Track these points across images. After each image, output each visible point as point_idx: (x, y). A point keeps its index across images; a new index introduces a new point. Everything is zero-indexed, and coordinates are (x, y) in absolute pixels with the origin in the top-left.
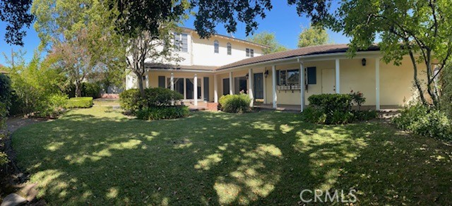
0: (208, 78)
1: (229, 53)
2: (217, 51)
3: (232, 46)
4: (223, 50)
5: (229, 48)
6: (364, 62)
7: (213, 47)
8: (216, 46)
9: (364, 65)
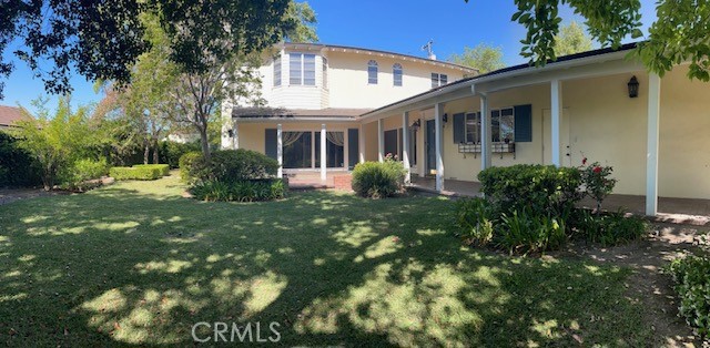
0: (357, 130)
1: (398, 82)
2: (373, 80)
3: (404, 70)
4: (386, 78)
5: (398, 74)
6: (634, 87)
7: (365, 74)
8: (373, 72)
9: (633, 95)
